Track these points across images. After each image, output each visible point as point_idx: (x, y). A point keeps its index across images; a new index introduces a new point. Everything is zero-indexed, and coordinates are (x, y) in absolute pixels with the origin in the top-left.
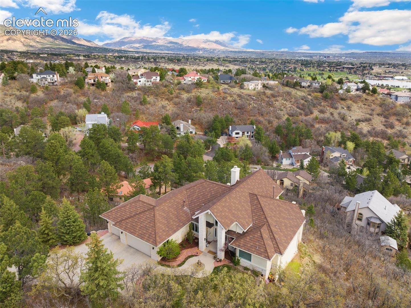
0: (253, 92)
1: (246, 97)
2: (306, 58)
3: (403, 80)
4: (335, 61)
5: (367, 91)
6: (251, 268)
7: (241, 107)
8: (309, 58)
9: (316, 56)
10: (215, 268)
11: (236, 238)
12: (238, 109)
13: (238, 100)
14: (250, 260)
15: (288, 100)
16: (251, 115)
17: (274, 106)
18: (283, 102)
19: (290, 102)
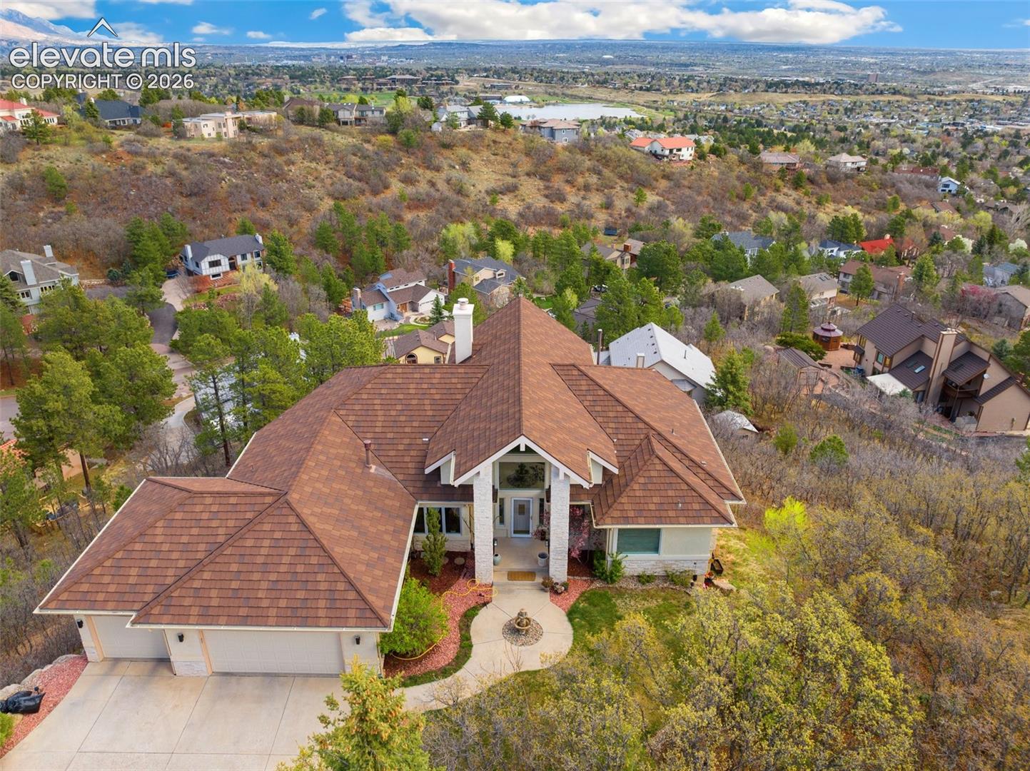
0: (217, 144)
1: (201, 161)
2: (295, 62)
3: (521, 103)
4: (366, 65)
5: (491, 122)
6: (658, 570)
7: (196, 190)
8: (302, 62)
9: (318, 55)
10: (571, 614)
11: (593, 504)
12: (190, 195)
13: (180, 168)
14: (656, 550)
15: (319, 159)
16: (232, 208)
17: (288, 178)
18: (309, 164)
19: (327, 163)
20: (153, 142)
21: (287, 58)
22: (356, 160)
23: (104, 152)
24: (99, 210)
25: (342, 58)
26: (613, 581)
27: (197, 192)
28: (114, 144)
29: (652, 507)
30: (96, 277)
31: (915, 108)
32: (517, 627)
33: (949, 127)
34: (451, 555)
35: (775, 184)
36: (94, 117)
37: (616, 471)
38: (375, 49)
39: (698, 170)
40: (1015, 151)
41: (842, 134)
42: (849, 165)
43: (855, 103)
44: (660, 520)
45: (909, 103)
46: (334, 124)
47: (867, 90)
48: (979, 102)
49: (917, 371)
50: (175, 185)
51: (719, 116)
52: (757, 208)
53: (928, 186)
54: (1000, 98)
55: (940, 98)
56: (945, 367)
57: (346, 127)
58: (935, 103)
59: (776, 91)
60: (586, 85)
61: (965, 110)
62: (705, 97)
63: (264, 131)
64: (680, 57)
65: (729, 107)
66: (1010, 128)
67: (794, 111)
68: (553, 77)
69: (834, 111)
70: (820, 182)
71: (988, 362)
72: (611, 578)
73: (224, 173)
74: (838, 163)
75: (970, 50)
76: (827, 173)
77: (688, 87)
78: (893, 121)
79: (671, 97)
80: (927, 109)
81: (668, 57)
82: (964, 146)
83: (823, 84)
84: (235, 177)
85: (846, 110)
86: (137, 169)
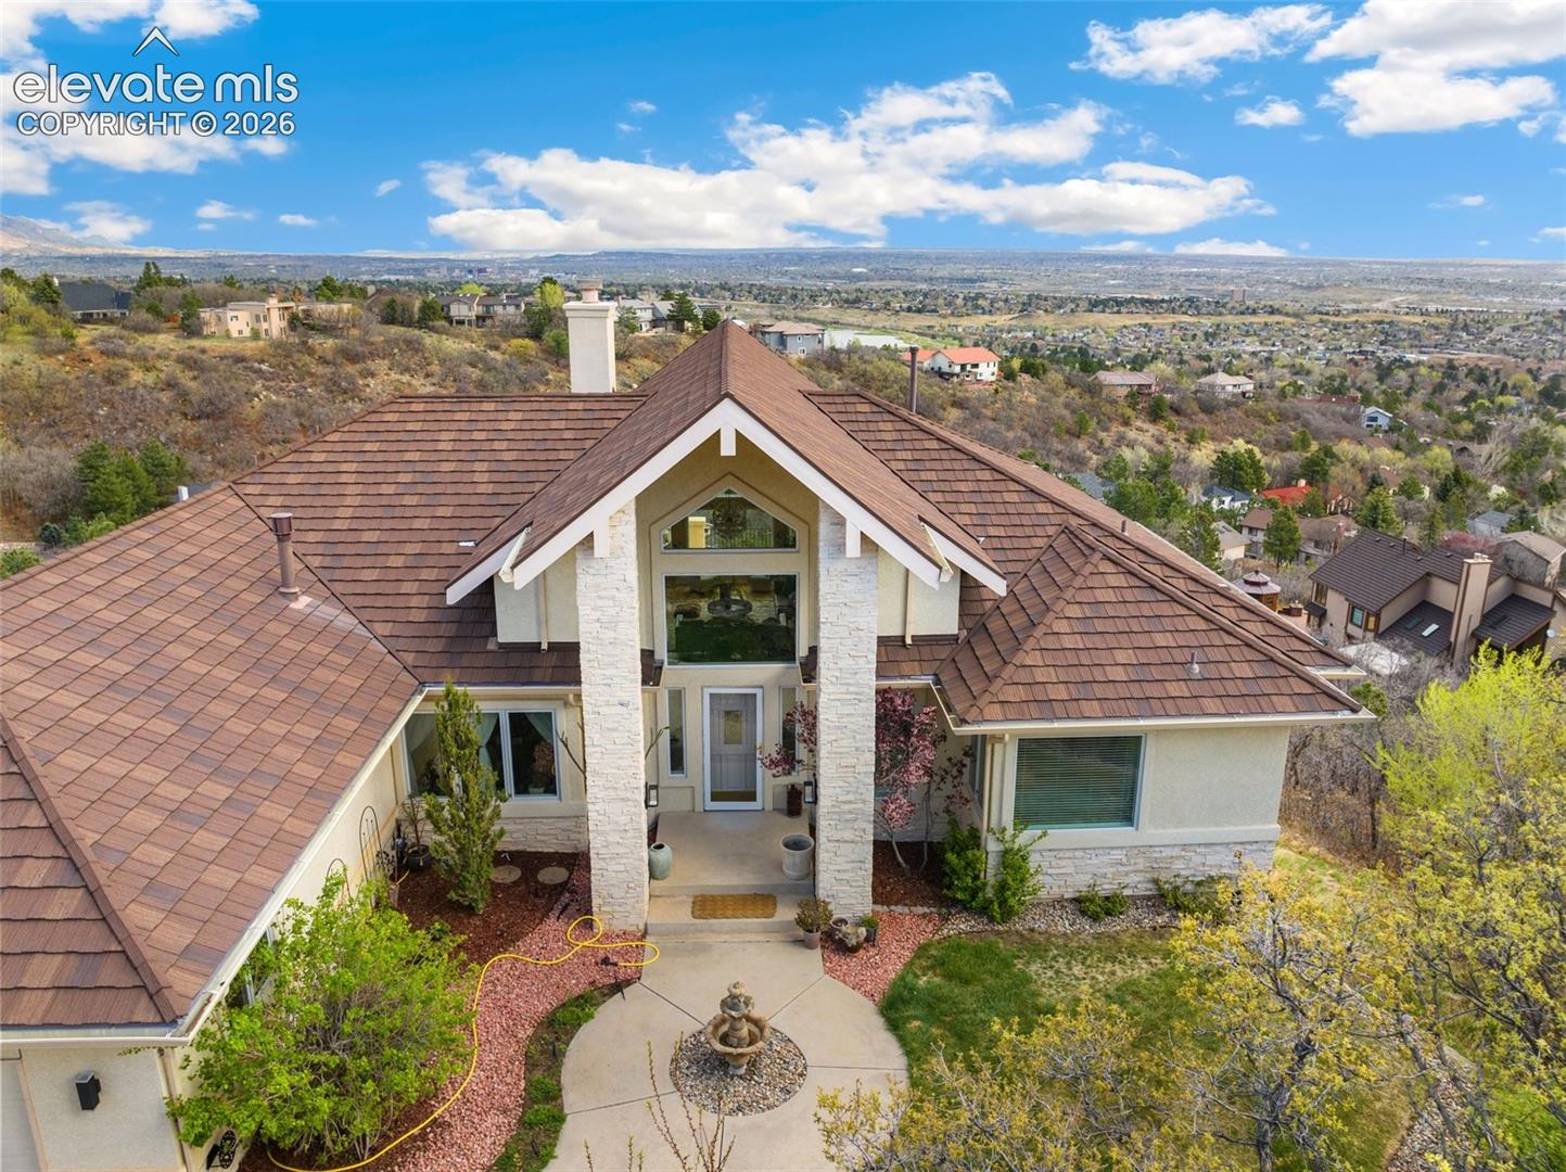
0: (251, 345)
1: (222, 367)
2: (400, 277)
4: (508, 280)
5: (688, 324)
6: (1133, 879)
7: (209, 409)
8: (412, 277)
9: (435, 268)
10: (894, 1008)
11: (938, 682)
12: (199, 417)
13: (186, 380)
14: (1127, 816)
15: (416, 371)
16: (268, 437)
17: (363, 395)
18: (398, 377)
19: (427, 375)
20: (146, 340)
21: (389, 272)
22: (475, 373)
23: (61, 352)
24: (42, 436)
25: (470, 272)
26: (1008, 914)
27: (211, 411)
28: (80, 340)
29: (1118, 674)
30: (20, 538)
31: (1303, 332)
32: (719, 1047)
33: (1356, 357)
34: (528, 862)
35: (1123, 415)
36: (53, 302)
37: (998, 586)
38: (521, 261)
39: (1005, 394)
40: (1453, 385)
41: (1206, 365)
42: (1230, 388)
43: (1218, 325)
44: (1148, 705)
45: (1294, 325)
46: (443, 323)
47: (1233, 308)
48: (1391, 323)
49: (1426, 633)
50: (176, 401)
51: (1024, 345)
52: (1099, 448)
53: (1347, 419)
54: (1419, 319)
55: (1337, 319)
56: (1475, 623)
57: (462, 327)
58: (1330, 325)
59: (1103, 311)
60: (830, 305)
61: (1373, 335)
62: (1002, 320)
63: (328, 329)
64: (963, 269)
65: (1038, 333)
66: (1442, 357)
67: (1132, 337)
68: (780, 295)
69: (1189, 337)
70: (1189, 411)
71: (1551, 609)
72: (1003, 902)
73: (258, 386)
74: (1212, 386)
75: (1367, 260)
76: (1199, 401)
77: (977, 307)
78: (1275, 349)
79: (953, 321)
80: (1320, 333)
81: (944, 271)
82: (1381, 379)
83: (1170, 301)
84: (276, 392)
85: (1206, 334)
86: (114, 378)
